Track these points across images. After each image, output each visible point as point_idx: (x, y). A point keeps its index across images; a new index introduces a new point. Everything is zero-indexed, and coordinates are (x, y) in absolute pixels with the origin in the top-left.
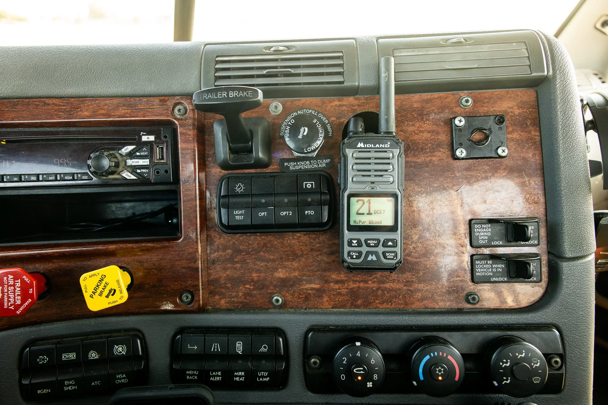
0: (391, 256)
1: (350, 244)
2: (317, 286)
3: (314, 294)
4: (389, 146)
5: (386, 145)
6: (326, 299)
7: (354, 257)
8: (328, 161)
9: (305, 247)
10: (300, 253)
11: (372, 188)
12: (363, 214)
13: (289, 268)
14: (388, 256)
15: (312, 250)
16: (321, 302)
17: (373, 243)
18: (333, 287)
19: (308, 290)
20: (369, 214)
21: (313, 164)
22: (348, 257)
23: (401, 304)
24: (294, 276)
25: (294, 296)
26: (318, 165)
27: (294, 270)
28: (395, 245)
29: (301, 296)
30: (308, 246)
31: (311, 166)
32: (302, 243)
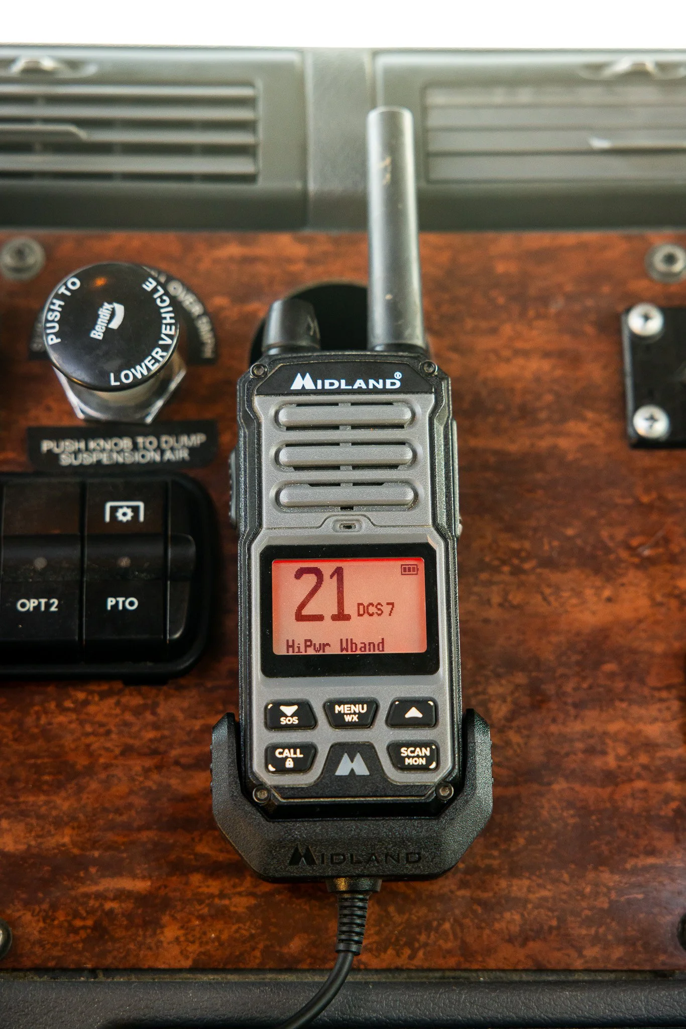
0: (418, 756)
1: (273, 719)
2: (141, 886)
3: (129, 916)
4: (398, 384)
5: (388, 382)
6: (171, 932)
7: (289, 764)
8: (197, 439)
9: (102, 739)
10: (82, 762)
11: (349, 527)
12: (320, 618)
13: (39, 817)
14: (409, 757)
15: (127, 751)
16: (153, 945)
17: (355, 713)
18: (201, 890)
19: (106, 898)
20: (342, 616)
21: (145, 448)
22: (267, 767)
23: (449, 952)
24: (59, 846)
25: (53, 920)
26: (163, 452)
27: (59, 823)
28: (430, 719)
29: (78, 923)
30: (113, 736)
31: (137, 457)
32: (92, 723)
